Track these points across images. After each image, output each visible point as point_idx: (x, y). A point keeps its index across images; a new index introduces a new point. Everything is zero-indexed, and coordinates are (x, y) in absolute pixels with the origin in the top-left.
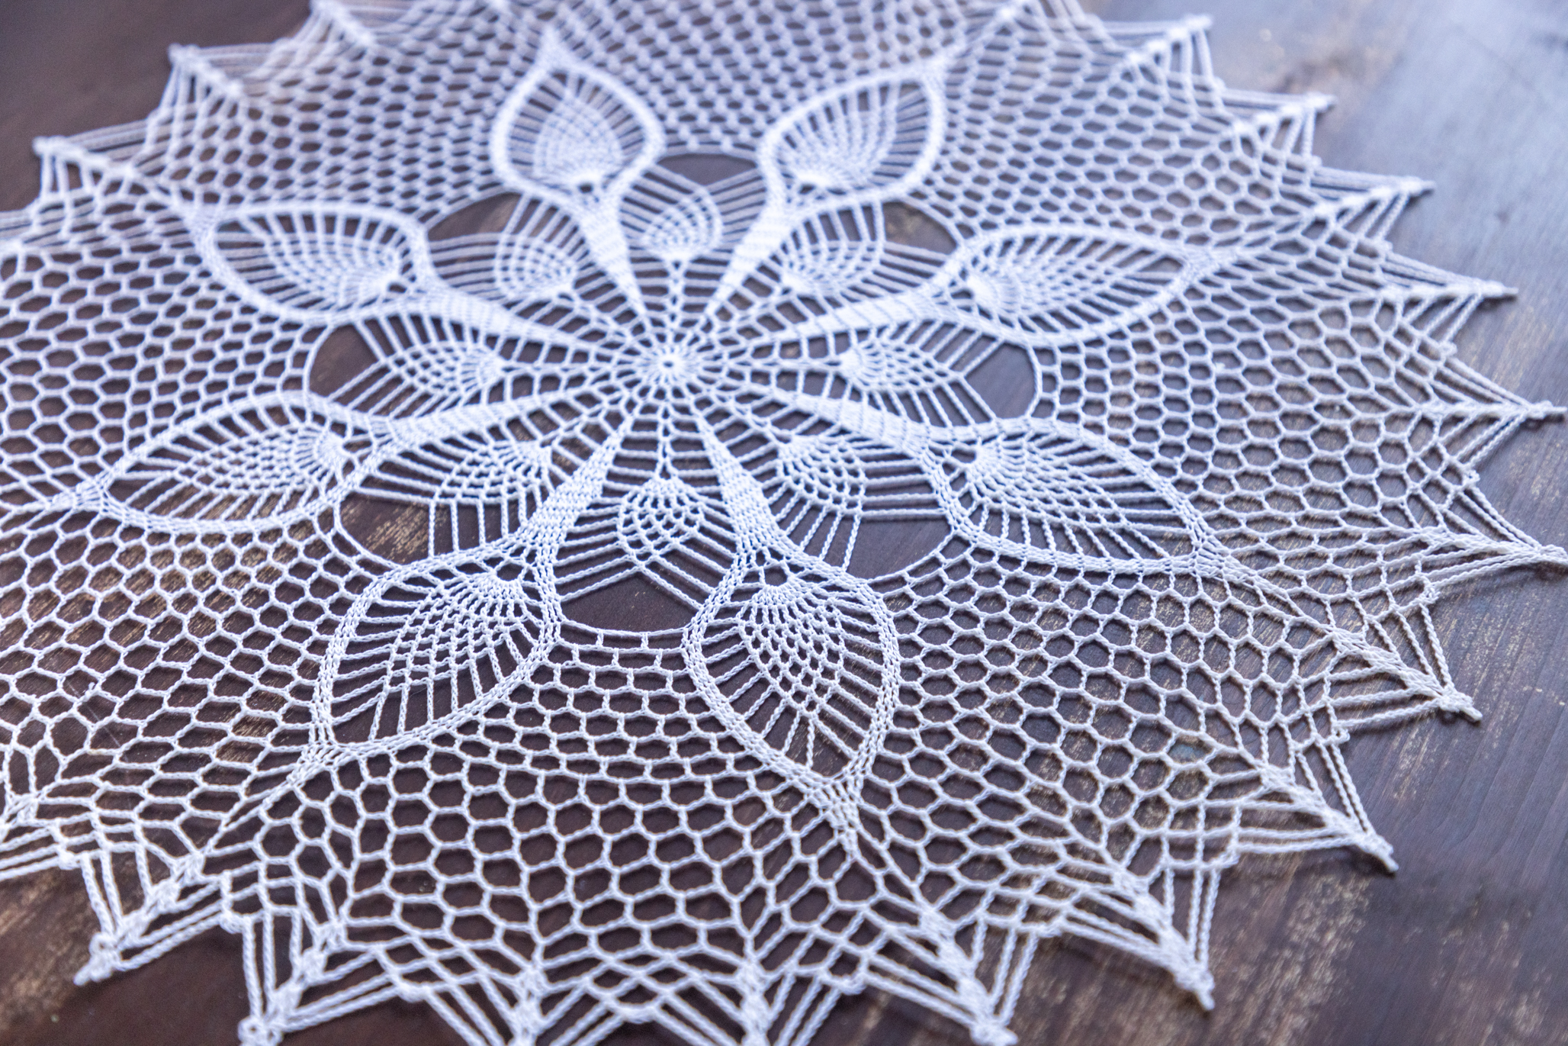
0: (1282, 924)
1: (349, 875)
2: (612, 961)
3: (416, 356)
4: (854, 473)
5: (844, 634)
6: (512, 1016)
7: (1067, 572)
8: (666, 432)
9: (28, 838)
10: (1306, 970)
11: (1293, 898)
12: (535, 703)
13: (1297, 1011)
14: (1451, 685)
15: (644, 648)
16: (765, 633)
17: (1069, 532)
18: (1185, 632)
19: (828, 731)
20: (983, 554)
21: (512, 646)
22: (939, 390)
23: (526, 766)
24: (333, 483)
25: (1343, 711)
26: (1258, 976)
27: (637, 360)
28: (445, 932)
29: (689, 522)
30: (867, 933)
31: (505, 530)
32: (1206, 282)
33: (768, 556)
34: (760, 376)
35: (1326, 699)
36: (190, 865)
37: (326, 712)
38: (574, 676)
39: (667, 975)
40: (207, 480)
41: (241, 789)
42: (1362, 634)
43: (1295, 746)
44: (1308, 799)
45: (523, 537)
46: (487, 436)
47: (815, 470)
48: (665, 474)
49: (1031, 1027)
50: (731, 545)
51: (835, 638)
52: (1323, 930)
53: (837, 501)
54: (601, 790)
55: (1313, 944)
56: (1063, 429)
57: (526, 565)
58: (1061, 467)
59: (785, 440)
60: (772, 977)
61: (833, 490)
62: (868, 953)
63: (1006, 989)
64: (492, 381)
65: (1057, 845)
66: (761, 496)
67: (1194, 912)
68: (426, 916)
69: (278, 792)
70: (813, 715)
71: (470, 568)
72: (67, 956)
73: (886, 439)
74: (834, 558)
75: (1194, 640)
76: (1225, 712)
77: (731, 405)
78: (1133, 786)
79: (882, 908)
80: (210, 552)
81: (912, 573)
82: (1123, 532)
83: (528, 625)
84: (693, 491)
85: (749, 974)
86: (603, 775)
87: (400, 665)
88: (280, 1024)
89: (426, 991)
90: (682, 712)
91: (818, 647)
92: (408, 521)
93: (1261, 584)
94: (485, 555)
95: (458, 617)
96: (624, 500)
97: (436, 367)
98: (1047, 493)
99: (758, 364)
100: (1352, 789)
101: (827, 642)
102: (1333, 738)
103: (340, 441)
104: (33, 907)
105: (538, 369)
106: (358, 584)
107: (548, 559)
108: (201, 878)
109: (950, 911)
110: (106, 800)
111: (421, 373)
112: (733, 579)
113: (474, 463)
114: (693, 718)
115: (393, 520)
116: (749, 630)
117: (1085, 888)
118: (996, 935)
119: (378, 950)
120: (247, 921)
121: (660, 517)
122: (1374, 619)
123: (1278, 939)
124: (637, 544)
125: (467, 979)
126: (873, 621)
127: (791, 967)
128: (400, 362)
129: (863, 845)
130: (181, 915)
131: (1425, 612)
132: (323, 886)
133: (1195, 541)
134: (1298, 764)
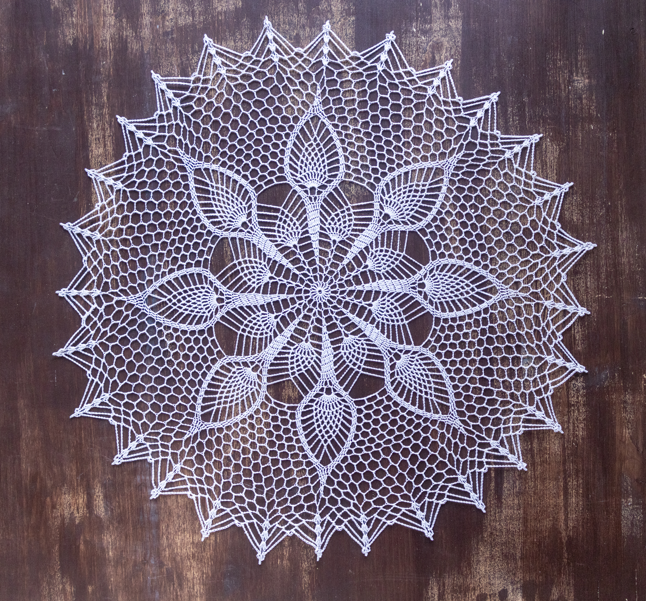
0: (568, 401)
1: (356, 502)
2: (429, 491)
3: (247, 326)
4: (396, 308)
5: (426, 367)
6: (417, 517)
7: (470, 316)
8: (336, 319)
9: (274, 530)
10: (579, 411)
11: (568, 392)
12: (364, 430)
13: (581, 423)
14: (579, 306)
15: (379, 398)
16: (406, 377)
17: (464, 301)
18: (509, 321)
19: (440, 401)
20: (446, 320)
21: (347, 416)
22: (401, 262)
23: (374, 449)
24: (260, 386)
25: (558, 329)
26: (569, 419)
27: (310, 294)
28: (387, 503)
29: (364, 349)
30: (481, 454)
31: (318, 378)
32: (453, 175)
33: (392, 351)
34: (348, 282)
35: (553, 327)
36: (317, 518)
37: (316, 460)
38: (368, 416)
39: (443, 488)
40: (225, 402)
41: (312, 491)
42: (552, 300)
43: (551, 347)
44: (560, 362)
45: (324, 378)
46: (289, 346)
47: (385, 313)
48: (347, 335)
49: (527, 457)
50: (379, 351)
51: (424, 369)
52: (578, 398)
53: (398, 321)
54: (397, 447)
55: (577, 402)
56: (443, 261)
57: (332, 387)
58: (450, 277)
59: (370, 305)
60: (466, 476)
61: (394, 318)
62: (484, 460)
63: (518, 452)
64: (275, 324)
65: (510, 406)
66: (376, 331)
67: (549, 408)
68: (380, 502)
69: (322, 488)
70: (433, 398)
71: (318, 395)
72: (307, 553)
73: (398, 291)
74: (409, 343)
75: (512, 323)
76: (530, 344)
77: (347, 299)
78: (519, 379)
79: (480, 445)
80: (246, 426)
81: (432, 337)
82: (477, 293)
83: (345, 406)
84: (357, 337)
85: (461, 479)
86: (394, 442)
87: (323, 436)
88: (368, 545)
89: (394, 521)
90: (401, 413)
91: (422, 375)
92: (288, 386)
93: (521, 295)
94: (318, 389)
95: (326, 414)
96: (341, 350)
97: (256, 327)
98: (451, 289)
99: (344, 278)
100: (569, 352)
101: (424, 373)
102: (559, 340)
103: (250, 369)
104: (289, 546)
105: (284, 312)
106: (293, 416)
107: (335, 381)
108: (322, 520)
109: (495, 438)
110: (283, 511)
111: (254, 331)
112: (387, 364)
113: (292, 358)
114: (404, 414)
115: (284, 388)
116: (401, 378)
117: (523, 416)
118: (509, 438)
119: (375, 515)
120: (343, 526)
121: (354, 351)
122: (553, 292)
123: (569, 405)
124: (355, 364)
125: (401, 513)
126: (430, 359)
127: (469, 471)
128: (244, 330)
129: (466, 430)
130: (325, 531)
131: (565, 284)
132: (352, 508)
133: (498, 288)
134: (554, 352)
